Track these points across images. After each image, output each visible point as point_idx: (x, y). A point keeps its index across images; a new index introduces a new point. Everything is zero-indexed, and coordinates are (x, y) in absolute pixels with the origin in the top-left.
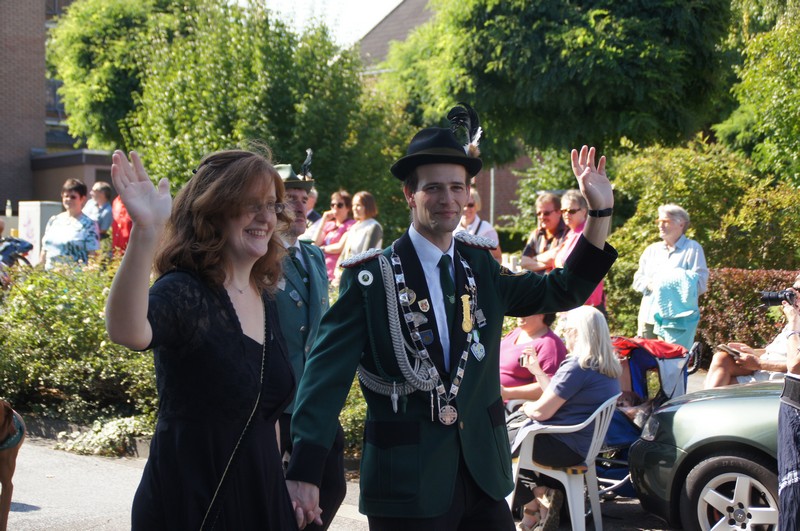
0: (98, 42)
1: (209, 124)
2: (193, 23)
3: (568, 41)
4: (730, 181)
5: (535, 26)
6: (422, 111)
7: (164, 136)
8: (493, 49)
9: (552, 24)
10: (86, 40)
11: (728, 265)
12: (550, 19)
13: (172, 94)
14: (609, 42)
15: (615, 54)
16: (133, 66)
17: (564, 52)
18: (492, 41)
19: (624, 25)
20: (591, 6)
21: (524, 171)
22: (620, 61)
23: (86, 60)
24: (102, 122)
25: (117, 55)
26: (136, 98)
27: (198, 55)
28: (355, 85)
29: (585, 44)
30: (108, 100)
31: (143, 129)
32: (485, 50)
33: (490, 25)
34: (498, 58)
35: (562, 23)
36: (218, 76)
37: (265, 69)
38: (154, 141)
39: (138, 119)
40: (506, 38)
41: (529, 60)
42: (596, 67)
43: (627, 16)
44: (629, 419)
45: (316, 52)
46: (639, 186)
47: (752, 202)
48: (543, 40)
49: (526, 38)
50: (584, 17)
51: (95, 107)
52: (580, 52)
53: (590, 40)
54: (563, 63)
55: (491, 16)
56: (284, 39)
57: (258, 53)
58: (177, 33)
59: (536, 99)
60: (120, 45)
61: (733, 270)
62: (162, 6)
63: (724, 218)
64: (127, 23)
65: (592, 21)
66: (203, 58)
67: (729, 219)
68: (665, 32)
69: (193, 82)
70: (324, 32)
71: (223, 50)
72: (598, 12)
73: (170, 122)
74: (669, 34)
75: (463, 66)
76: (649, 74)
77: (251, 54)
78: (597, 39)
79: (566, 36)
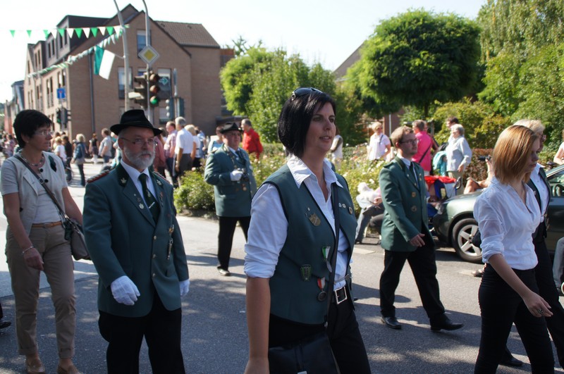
0: (237, 75)
1: (277, 103)
2: (271, 66)
3: (412, 64)
4: (478, 115)
5: (400, 59)
6: (361, 94)
7: (261, 109)
8: (383, 68)
9: (407, 57)
10: (233, 75)
11: (478, 147)
12: (405, 56)
13: (263, 92)
14: (428, 63)
15: (431, 69)
16: (249, 83)
17: (411, 68)
18: (383, 65)
19: (435, 56)
20: (422, 50)
21: (402, 115)
22: (434, 70)
23: (233, 82)
24: (239, 105)
25: (244, 79)
26: (250, 95)
27: (272, 78)
28: (333, 85)
29: (419, 65)
30: (241, 97)
31: (253, 106)
32: (380, 69)
33: (382, 59)
34: (386, 72)
35: (410, 57)
36: (280, 85)
37: (298, 81)
38: (257, 110)
39: (251, 102)
40: (389, 64)
41: (398, 72)
42: (424, 73)
43: (436, 53)
44: (434, 207)
45: (317, 73)
46: (443, 119)
47: (486, 123)
48: (403, 64)
49: (396, 64)
50: (419, 54)
51: (237, 99)
52: (417, 68)
53: (421, 63)
54: (411, 72)
55: (382, 55)
56: (305, 69)
57: (295, 75)
58: (264, 70)
59: (402, 86)
60: (245, 76)
61: (480, 150)
62: (260, 60)
63: (476, 129)
64: (247, 67)
65: (422, 56)
66: (274, 78)
67: (477, 130)
68: (451, 59)
69: (271, 88)
70: (320, 65)
71: (282, 75)
72: (424, 52)
73: (263, 103)
74: (452, 59)
75: (372, 75)
76: (445, 75)
77: (292, 76)
78: (424, 62)
79: (412, 62)
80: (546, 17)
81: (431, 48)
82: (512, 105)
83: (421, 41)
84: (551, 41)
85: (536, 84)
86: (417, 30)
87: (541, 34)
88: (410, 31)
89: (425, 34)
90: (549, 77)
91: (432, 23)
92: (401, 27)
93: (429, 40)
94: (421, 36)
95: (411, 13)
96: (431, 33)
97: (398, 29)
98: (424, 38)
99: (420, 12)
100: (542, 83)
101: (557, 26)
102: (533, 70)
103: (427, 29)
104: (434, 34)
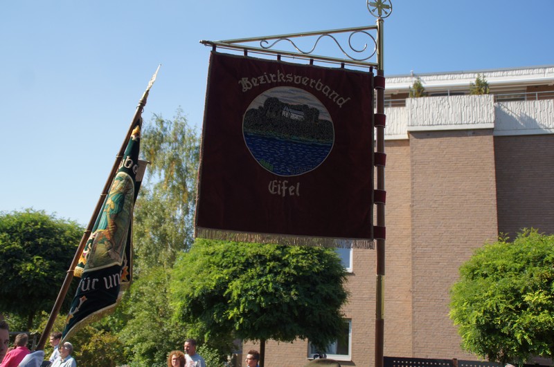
3: (23, 268)
4: (87, 331)
5: (9, 260)
9: (18, 260)
12: (16, 258)
14: (41, 270)
15: (43, 276)
17: (21, 272)
19: (49, 263)
20: (36, 254)
22: (46, 278)
29: (31, 270)
35: (22, 260)
41: (5, 274)
42: (35, 280)
43: (51, 260)
47: (94, 340)
48: (12, 266)
50: (32, 258)
52: (27, 271)
53: (33, 268)
54: (20, 277)
59: (6, 291)
63: (83, 346)
65: (35, 261)
72: (37, 257)
78: (36, 268)
79: (23, 266)
80: (159, 239)
81: (46, 253)
82: (121, 321)
83: (37, 245)
84: (161, 264)
85: (145, 303)
86: (33, 233)
87: (153, 255)
88: (26, 233)
89: (41, 239)
90: (158, 298)
91: (52, 229)
92: (16, 227)
93: (45, 245)
94: (37, 240)
95: (30, 214)
96: (48, 238)
97: (12, 228)
98: (40, 243)
99: (39, 215)
100: (151, 303)
101: (166, 250)
102: (144, 288)
103: (44, 234)
104: (52, 240)
